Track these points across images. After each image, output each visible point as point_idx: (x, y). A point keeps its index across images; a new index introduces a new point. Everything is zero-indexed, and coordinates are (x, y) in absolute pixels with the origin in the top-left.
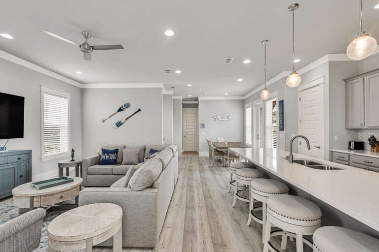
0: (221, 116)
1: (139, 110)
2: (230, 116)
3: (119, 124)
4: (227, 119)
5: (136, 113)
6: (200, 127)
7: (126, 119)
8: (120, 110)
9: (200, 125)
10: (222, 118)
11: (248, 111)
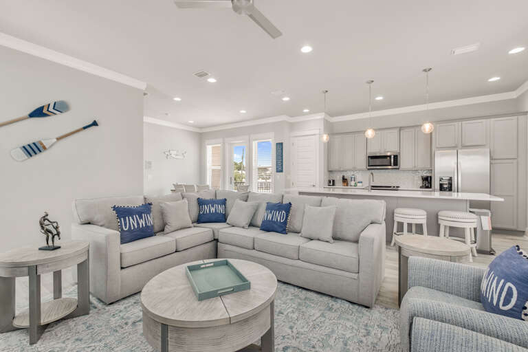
0: (175, 152)
1: (95, 124)
2: (185, 152)
3: (33, 149)
4: (182, 157)
5: (85, 128)
6: (144, 167)
7: (58, 139)
8: (39, 113)
9: (144, 164)
10: (177, 155)
11: (209, 149)
